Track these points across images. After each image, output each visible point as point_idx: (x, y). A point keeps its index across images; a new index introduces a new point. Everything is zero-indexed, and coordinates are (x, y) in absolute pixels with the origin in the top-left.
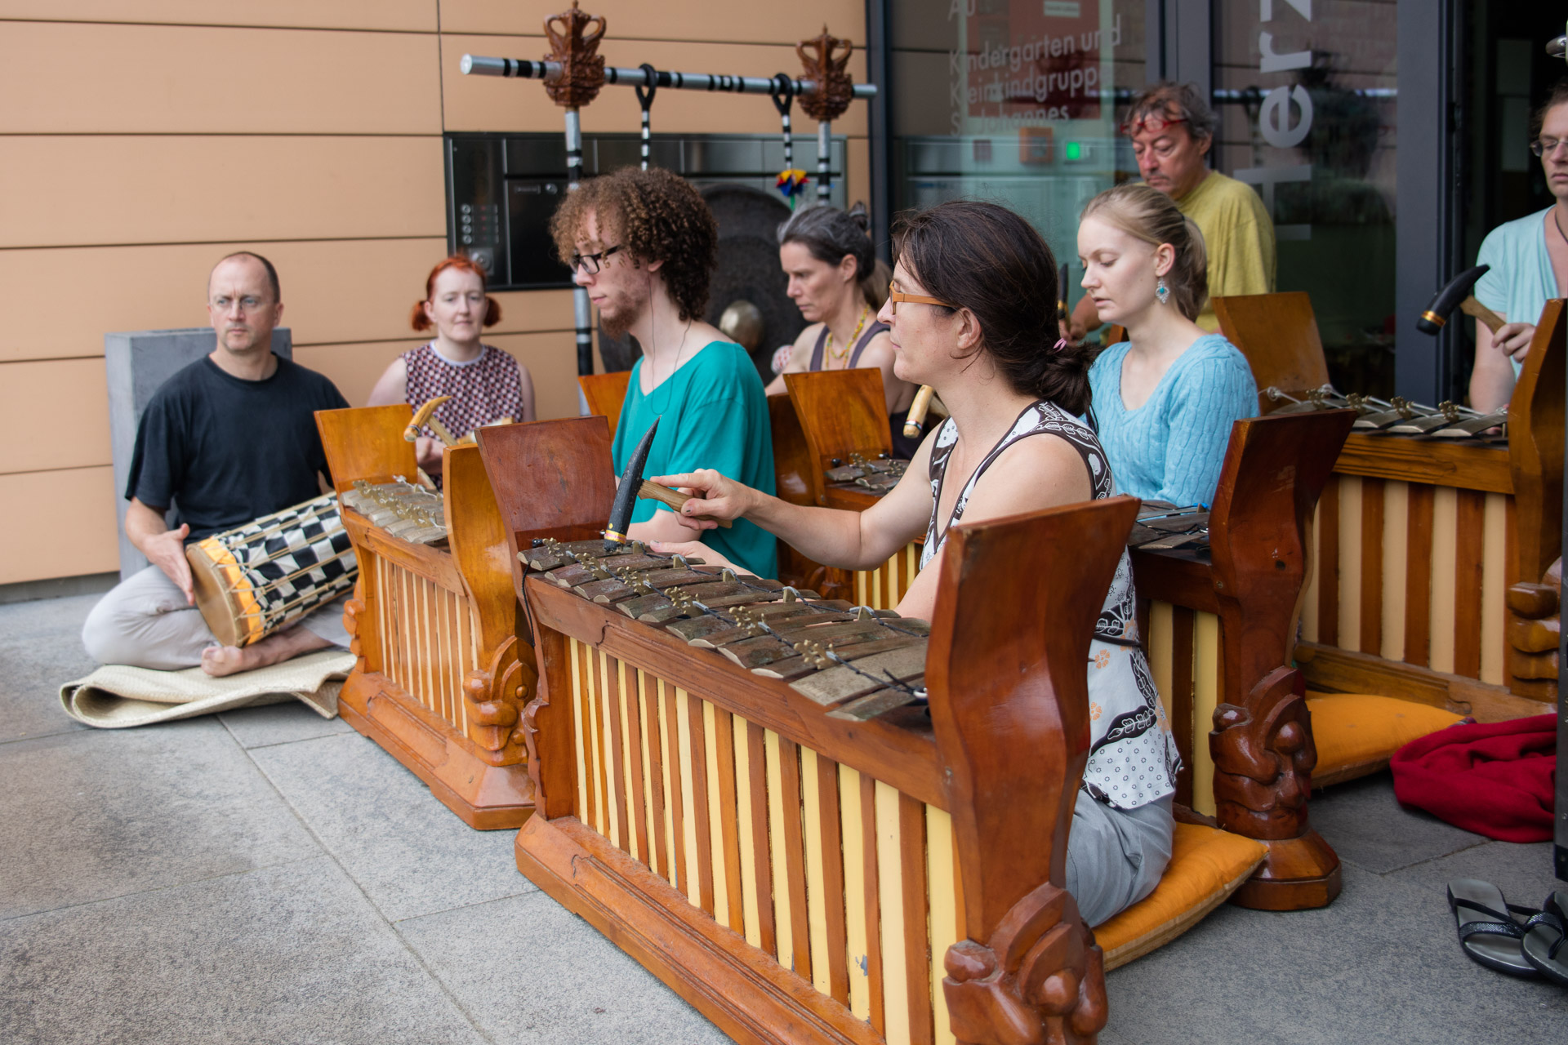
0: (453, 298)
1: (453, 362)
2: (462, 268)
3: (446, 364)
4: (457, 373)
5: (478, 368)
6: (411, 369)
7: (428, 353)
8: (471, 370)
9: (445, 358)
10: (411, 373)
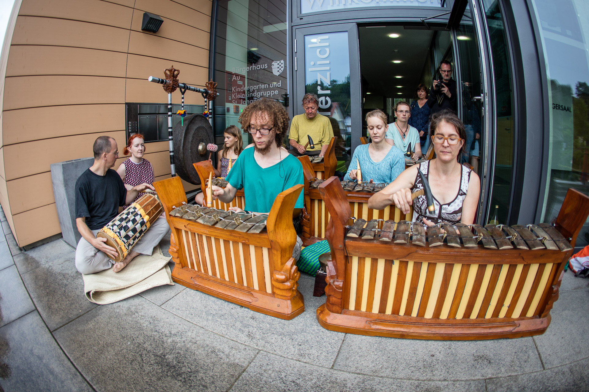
0: (137, 146)
1: (136, 163)
2: (140, 137)
3: (135, 164)
4: (137, 166)
5: (142, 164)
6: (126, 166)
7: (130, 162)
8: (140, 165)
9: (134, 163)
10: (127, 168)
